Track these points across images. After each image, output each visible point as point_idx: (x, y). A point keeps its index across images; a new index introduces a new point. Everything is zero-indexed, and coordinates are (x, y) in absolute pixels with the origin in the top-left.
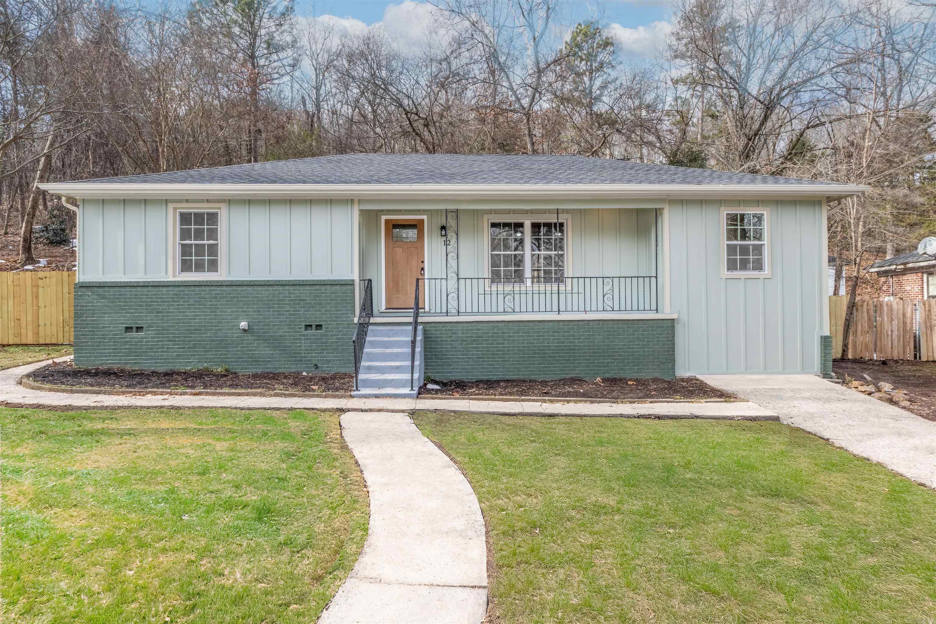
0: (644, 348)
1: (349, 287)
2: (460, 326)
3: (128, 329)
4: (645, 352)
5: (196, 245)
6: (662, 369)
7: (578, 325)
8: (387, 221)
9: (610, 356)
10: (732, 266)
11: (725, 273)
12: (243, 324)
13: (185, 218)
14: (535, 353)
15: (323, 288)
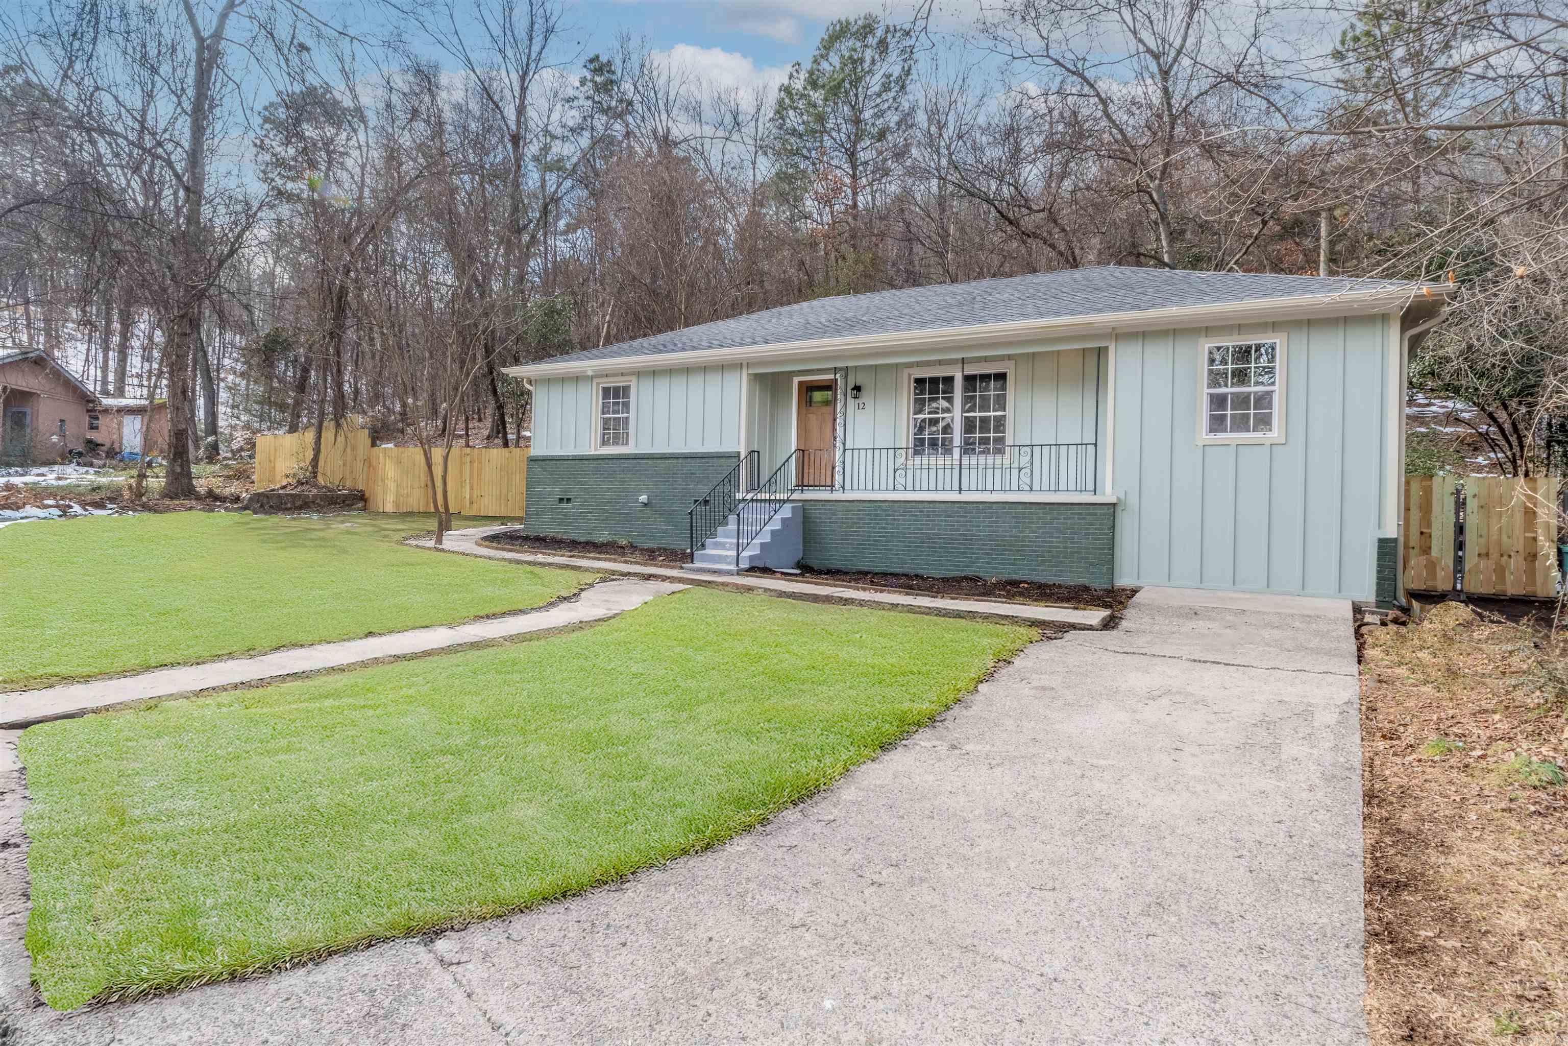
0: (1066, 542)
1: (734, 460)
2: (840, 506)
3: (561, 500)
4: (1065, 547)
5: (615, 419)
6: (1093, 573)
7: (978, 508)
8: (800, 383)
9: (1018, 551)
10: (1217, 424)
11: (1204, 436)
12: (643, 498)
13: (606, 391)
14: (923, 542)
15: (711, 461)
